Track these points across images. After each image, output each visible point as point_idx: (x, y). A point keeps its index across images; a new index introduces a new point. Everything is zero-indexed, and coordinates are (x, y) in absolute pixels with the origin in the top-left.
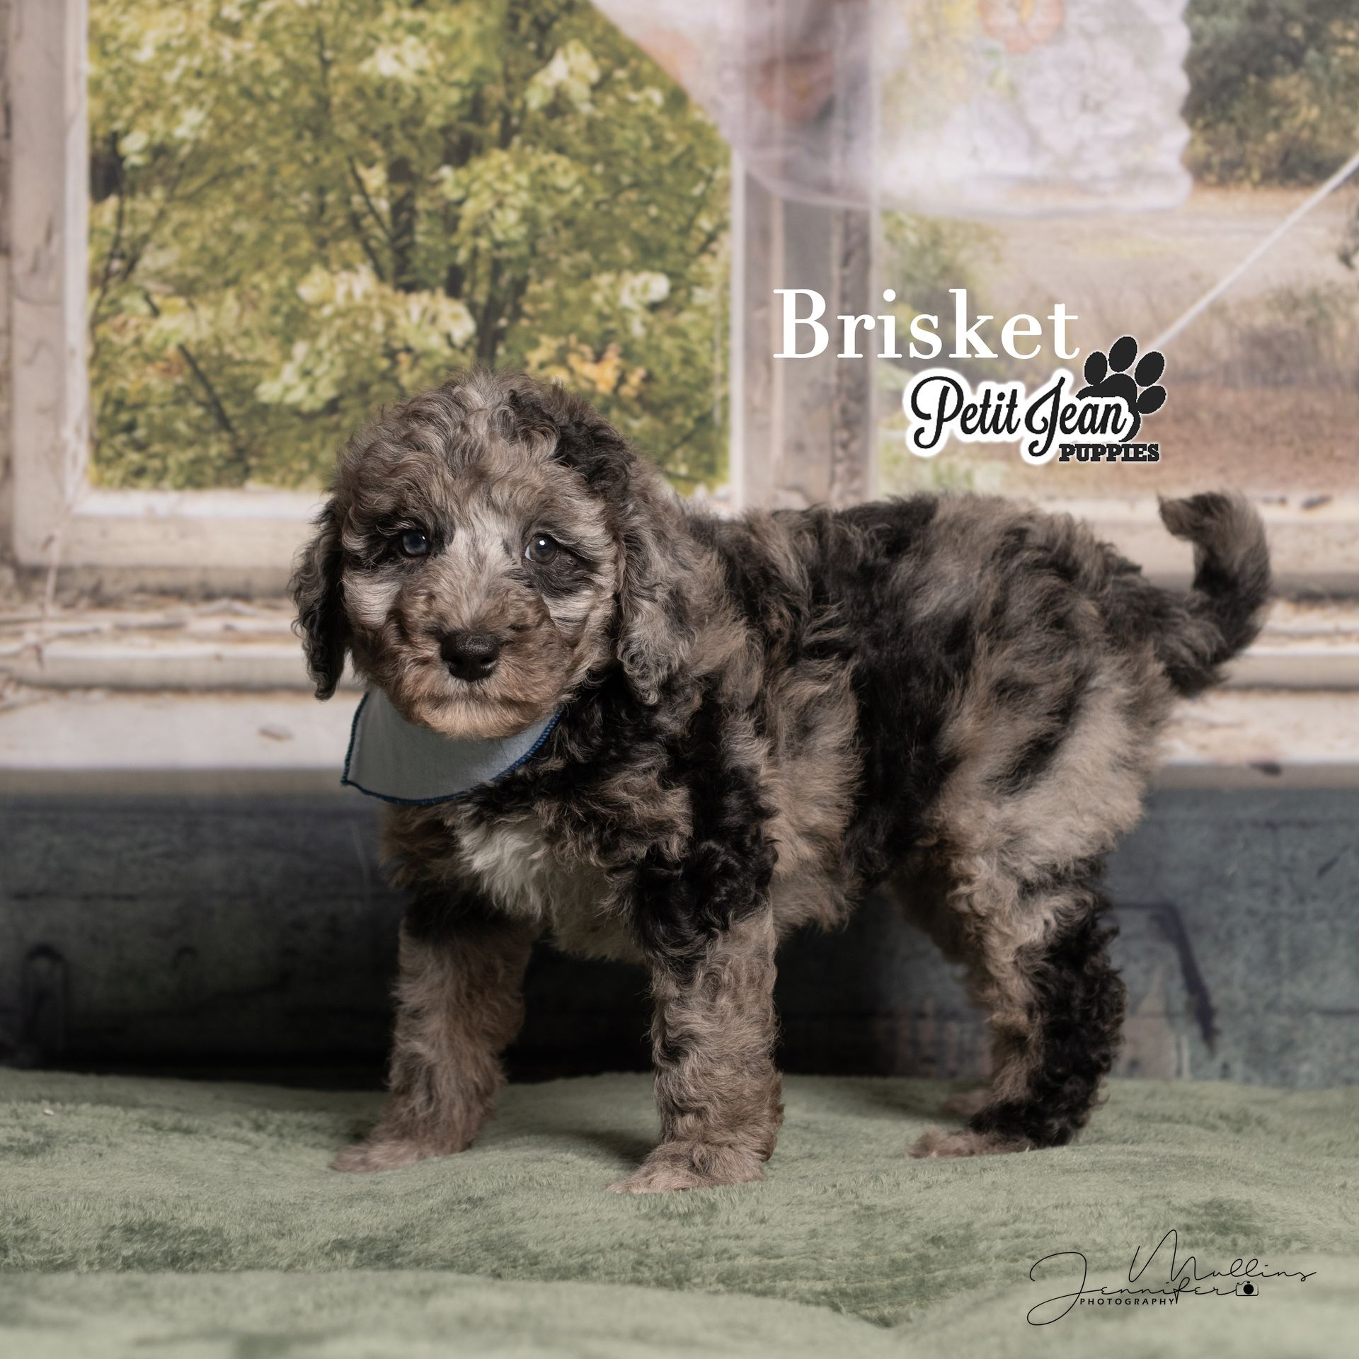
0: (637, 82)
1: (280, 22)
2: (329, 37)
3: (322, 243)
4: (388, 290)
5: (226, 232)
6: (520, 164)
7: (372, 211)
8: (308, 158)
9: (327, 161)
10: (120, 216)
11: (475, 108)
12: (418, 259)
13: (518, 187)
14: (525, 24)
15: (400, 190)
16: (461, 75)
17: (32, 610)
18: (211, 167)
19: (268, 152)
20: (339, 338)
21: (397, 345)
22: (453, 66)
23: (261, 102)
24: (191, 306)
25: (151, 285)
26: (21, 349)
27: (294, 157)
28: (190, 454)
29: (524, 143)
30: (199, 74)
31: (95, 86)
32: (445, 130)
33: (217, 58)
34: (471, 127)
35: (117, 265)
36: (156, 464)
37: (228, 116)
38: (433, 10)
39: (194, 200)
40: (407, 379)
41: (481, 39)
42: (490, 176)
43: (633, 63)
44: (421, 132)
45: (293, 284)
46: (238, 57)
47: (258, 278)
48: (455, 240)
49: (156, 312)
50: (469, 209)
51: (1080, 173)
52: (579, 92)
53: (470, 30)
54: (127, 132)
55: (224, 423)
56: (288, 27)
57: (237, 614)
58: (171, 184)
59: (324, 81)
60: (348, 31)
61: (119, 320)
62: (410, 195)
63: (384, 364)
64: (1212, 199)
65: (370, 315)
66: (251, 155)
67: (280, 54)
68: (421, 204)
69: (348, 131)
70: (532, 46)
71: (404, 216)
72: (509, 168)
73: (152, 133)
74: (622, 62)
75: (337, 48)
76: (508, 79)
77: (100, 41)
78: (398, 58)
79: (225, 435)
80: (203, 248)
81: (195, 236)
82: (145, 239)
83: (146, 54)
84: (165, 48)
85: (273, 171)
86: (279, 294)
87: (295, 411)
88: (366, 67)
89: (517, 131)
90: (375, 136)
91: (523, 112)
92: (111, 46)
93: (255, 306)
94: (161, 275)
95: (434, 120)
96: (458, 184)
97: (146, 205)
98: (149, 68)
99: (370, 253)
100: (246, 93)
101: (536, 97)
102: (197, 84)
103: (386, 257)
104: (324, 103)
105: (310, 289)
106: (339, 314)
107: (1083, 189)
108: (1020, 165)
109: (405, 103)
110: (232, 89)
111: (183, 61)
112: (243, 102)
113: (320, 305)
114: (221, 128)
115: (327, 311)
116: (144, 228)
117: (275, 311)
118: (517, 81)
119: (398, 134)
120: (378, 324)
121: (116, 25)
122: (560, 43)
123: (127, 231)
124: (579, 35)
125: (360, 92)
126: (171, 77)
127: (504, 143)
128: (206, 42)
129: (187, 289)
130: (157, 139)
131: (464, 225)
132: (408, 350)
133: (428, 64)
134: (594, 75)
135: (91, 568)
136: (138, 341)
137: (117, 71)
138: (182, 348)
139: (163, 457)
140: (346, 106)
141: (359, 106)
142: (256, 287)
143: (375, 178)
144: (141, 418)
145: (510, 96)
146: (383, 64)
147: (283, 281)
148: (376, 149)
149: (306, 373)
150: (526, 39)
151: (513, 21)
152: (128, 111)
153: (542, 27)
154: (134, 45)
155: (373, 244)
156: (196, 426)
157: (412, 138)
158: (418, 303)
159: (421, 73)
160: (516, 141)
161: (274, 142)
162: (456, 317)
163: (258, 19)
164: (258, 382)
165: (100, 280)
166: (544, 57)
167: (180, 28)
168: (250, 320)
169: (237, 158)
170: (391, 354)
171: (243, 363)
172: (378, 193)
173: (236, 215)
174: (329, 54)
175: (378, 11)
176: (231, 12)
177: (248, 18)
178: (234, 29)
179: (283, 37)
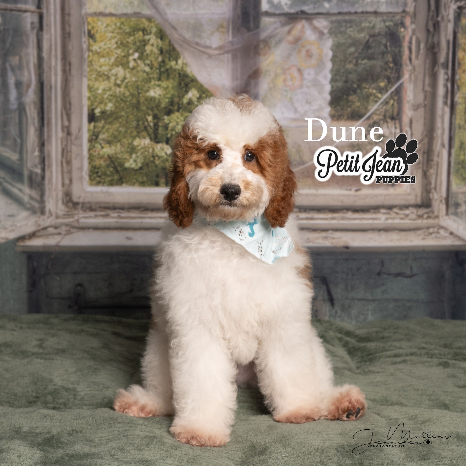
1: (129, 84)
2: (140, 87)
3: (138, 133)
4: (153, 143)
5: (117, 130)
6: (182, 115)
7: (149, 126)
8: (135, 114)
9: (139, 115)
10: (95, 127)
11: (172, 103)
12: (159, 136)
13: (181, 120)
14: (183, 84)
15: (156, 121)
16: (169, 96)
17: (76, 212)
18: (114, 116)
19: (127, 113)
20: (142, 153)
21: (155, 155)
22: (167, 94)
23: (125, 102)
24: (110, 146)
25: (102, 142)
26: (74, 156)
27: (132, 114)
28: (110, 179)
29: (183, 111)
30: (111, 96)
31: (89, 98)
32: (165, 108)
33: (115, 92)
34: (171, 107)
35: (94, 137)
36: (103, 181)
37: (118, 105)
38: (162, 81)
39: (111, 123)
40: (157, 162)
41: (173, 88)
42: (175, 118)
43: (206, 93)
44: (160, 108)
45: (132, 142)
46: (120, 92)
47: (125, 140)
48: (167, 132)
49: (102, 148)
50: (171, 125)
52: (195, 99)
53: (171, 86)
54: (96, 108)
55: (117, 172)
56: (131, 85)
57: (121, 213)
58: (105, 120)
59: (139, 97)
60: (144, 86)
61: (94, 149)
62: (158, 122)
63: (152, 159)
65: (149, 148)
66: (123, 113)
67: (129, 91)
68: (160, 124)
69: (144, 108)
70: (184, 89)
71: (156, 127)
72: (179, 116)
73: (101, 109)
74: (204, 93)
75: (142, 90)
76: (179, 97)
77: (90, 89)
78: (155, 92)
79: (118, 174)
80: (113, 134)
81: (111, 131)
82: (100, 132)
83: (100, 91)
84: (104, 90)
85: (128, 117)
86: (129, 144)
87: (133, 169)
88: (148, 94)
89: (181, 108)
90: (150, 109)
91: (182, 104)
92: (92, 90)
93: (124, 146)
94: (103, 140)
95: (163, 105)
96: (168, 120)
97: (100, 124)
98: (100, 94)
99: (149, 135)
100: (122, 100)
101: (185, 101)
102: (111, 98)
103: (153, 136)
104: (139, 102)
105: (136, 142)
106: (142, 148)
108: (293, 116)
109: (157, 102)
110: (119, 99)
111: (108, 93)
112: (121, 102)
113: (138, 146)
114: (116, 107)
115: (140, 147)
116: (100, 129)
117: (128, 147)
118: (181, 97)
119: (155, 109)
120: (151, 150)
121: (94, 85)
122: (190, 89)
123: (96, 130)
124: (195, 87)
125: (146, 100)
126: (105, 96)
127: (178, 111)
128: (113, 89)
129: (109, 143)
130: (103, 110)
131: (170, 129)
132: (157, 156)
133: (161, 93)
134: (198, 95)
135: (89, 203)
136: (99, 154)
137: (93, 95)
138: (108, 156)
139: (104, 179)
140: (143, 103)
141: (146, 103)
142: (124, 142)
143: (150, 118)
144: (100, 171)
145: (180, 100)
146: (152, 93)
147: (130, 141)
148: (150, 112)
149: (135, 161)
150: (183, 88)
151: (180, 84)
152: (96, 104)
153: (186, 85)
154: (97, 89)
155: (150, 133)
156: (111, 172)
157: (158, 110)
158: (159, 146)
159: (160, 95)
160: (181, 110)
161: (128, 110)
162: (168, 149)
163: (124, 84)
164: (125, 163)
165: (90, 141)
166: (187, 92)
167: (107, 86)
168: (123, 149)
169: (120, 114)
170: (154, 157)
171: (121, 159)
172: (151, 122)
173: (120, 127)
174: (140, 91)
175: (150, 82)
176: (118, 82)
177: (122, 83)
178: (119, 86)
179: (130, 88)
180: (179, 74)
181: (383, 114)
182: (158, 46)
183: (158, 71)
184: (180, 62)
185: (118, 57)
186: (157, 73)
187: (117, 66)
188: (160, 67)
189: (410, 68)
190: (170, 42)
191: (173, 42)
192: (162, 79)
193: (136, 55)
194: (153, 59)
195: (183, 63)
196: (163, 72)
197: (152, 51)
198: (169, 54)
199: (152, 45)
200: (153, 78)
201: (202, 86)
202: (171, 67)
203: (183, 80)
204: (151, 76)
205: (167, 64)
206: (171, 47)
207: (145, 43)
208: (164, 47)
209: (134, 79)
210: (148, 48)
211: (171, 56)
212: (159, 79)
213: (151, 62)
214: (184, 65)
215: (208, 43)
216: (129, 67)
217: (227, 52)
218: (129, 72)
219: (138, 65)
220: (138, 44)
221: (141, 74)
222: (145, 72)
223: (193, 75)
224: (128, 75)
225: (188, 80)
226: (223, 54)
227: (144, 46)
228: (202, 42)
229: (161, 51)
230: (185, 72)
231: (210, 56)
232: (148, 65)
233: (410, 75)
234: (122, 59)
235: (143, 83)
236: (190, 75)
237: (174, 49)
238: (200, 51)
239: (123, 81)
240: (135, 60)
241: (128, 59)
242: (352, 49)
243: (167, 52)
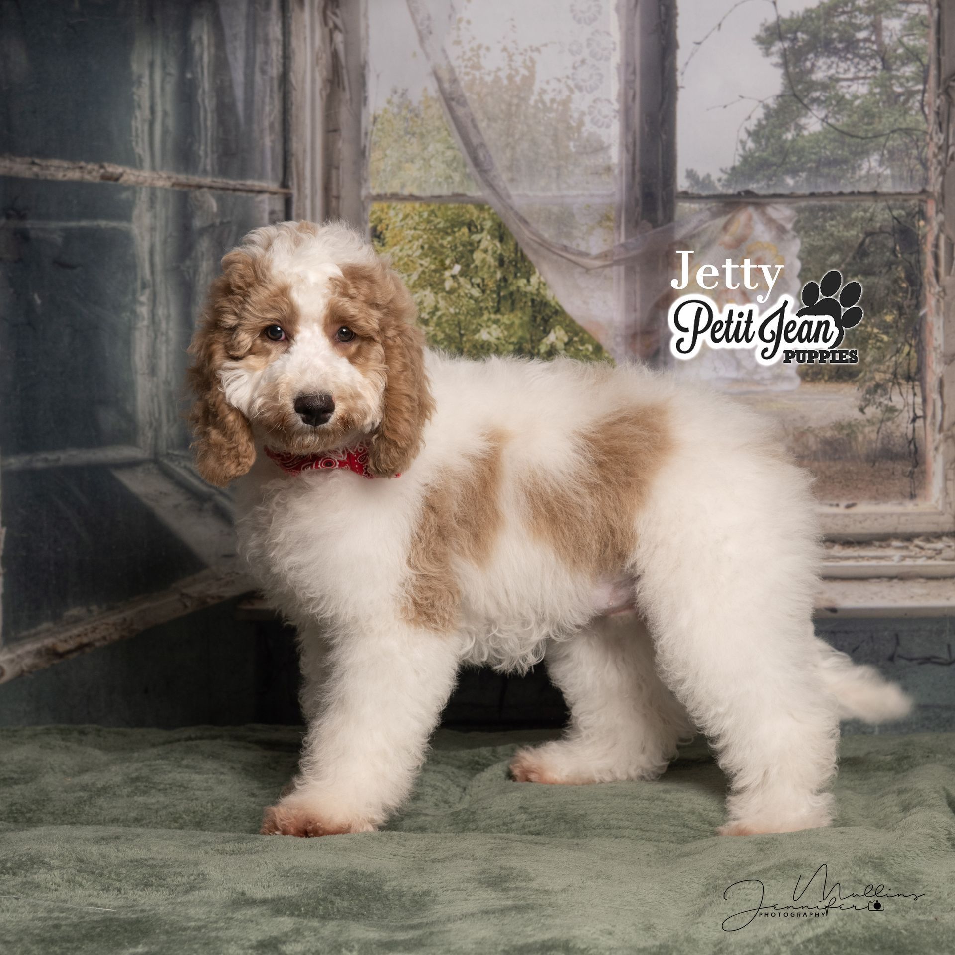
0: (583, 342)
1: (444, 319)
2: (462, 325)
14: (538, 319)
16: (514, 341)
22: (511, 336)
38: (503, 315)
41: (521, 326)
43: (581, 334)
51: (757, 377)
52: (560, 345)
53: (517, 322)
56: (447, 321)
59: (461, 343)
60: (470, 323)
64: (808, 386)
67: (444, 332)
70: (542, 328)
74: (577, 334)
75: (466, 329)
76: (532, 341)
78: (489, 333)
88: (477, 337)
101: (543, 348)
107: (758, 383)
108: (733, 374)
118: (536, 342)
122: (553, 327)
124: (560, 324)
125: (474, 346)
133: (501, 335)
134: (566, 339)
140: (469, 352)
141: (474, 351)
145: (533, 348)
146: (484, 336)
150: (539, 325)
151: (534, 319)
153: (545, 321)
159: (498, 339)
163: (435, 318)
166: (546, 333)
174: (462, 332)
175: (482, 315)
176: (425, 316)
177: (432, 318)
178: (426, 322)
179: (445, 325)
180: (533, 301)
181: (891, 370)
182: (495, 252)
183: (495, 296)
184: (534, 280)
185: (423, 272)
186: (493, 299)
187: (423, 287)
188: (499, 288)
189: (938, 289)
190: (516, 245)
191: (521, 245)
192: (503, 309)
193: (457, 268)
194: (486, 276)
195: (539, 283)
196: (505, 297)
197: (484, 261)
198: (516, 266)
199: (486, 251)
200: (487, 308)
201: (572, 321)
202: (518, 287)
203: (539, 312)
204: (482, 305)
205: (511, 284)
206: (519, 254)
207: (472, 247)
208: (506, 254)
209: (452, 310)
210: (478, 256)
211: (518, 269)
212: (498, 311)
213: (483, 280)
214: (541, 285)
215: (583, 248)
216: (443, 290)
217: (617, 262)
218: (443, 298)
219: (460, 286)
220: (460, 248)
221: (464, 301)
222: (471, 297)
223: (557, 303)
224: (442, 304)
225: (548, 312)
226: (610, 266)
227: (472, 252)
228: (573, 245)
229: (501, 262)
230: (544, 297)
231: (587, 270)
232: (478, 285)
233: (938, 301)
234: (430, 276)
235: (469, 317)
236: (553, 303)
237: (524, 258)
238: (569, 260)
239: (432, 314)
240: (453, 277)
241: (442, 275)
242: (835, 257)
243: (510, 262)
